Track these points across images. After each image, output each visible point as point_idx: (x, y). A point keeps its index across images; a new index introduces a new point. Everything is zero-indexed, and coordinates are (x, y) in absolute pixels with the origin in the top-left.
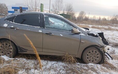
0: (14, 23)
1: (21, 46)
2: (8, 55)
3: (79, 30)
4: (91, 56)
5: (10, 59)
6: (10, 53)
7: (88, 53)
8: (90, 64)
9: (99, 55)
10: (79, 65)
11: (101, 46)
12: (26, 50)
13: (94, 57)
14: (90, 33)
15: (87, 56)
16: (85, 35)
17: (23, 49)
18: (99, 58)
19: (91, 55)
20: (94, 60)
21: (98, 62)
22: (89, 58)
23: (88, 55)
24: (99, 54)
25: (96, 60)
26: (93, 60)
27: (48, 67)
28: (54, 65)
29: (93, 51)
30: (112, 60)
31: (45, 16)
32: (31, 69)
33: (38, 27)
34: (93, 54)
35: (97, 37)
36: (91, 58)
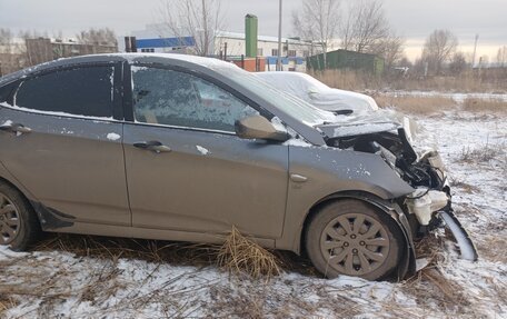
0: (16, 107)
1: (47, 204)
2: (6, 239)
3: (285, 125)
4: (346, 245)
5: (13, 254)
6: (9, 230)
7: (329, 230)
8: (344, 280)
9: (383, 240)
10: (289, 283)
11: (388, 193)
12: (70, 220)
13: (362, 249)
14: (335, 136)
15: (327, 245)
16: (310, 145)
17: (57, 216)
18: (386, 250)
19: (347, 239)
20: (365, 263)
21: (381, 273)
22: (337, 251)
23: (329, 238)
24: (384, 232)
25: (371, 261)
26: (356, 262)
27: (145, 291)
28: (178, 283)
29: (351, 220)
30: (476, 260)
31: (134, 69)
32: (64, 301)
33: (106, 119)
34: (356, 232)
35: (373, 150)
36: (348, 250)
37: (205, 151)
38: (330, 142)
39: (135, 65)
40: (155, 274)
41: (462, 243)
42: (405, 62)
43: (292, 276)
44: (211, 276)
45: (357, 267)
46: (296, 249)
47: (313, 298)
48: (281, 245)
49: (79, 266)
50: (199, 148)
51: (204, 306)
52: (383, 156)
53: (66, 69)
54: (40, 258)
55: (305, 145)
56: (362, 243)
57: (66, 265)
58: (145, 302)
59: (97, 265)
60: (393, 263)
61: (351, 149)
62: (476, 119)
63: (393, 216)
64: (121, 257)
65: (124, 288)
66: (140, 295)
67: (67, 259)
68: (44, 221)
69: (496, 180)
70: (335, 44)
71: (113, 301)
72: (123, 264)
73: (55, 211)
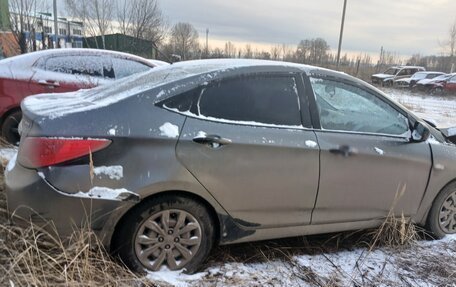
0: (201, 116)
1: (235, 215)
2: (178, 263)
6: (185, 251)
12: (253, 228)
15: (442, 214)
16: (438, 143)
17: (241, 227)
22: (446, 218)
23: (443, 209)
26: (454, 224)
31: (312, 80)
37: (381, 152)
39: (313, 76)
68: (225, 234)
73: (240, 222)
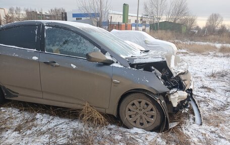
1: (7, 87)
3: (112, 56)
4: (137, 114)
7: (129, 106)
8: (135, 130)
9: (154, 113)
10: (110, 129)
11: (156, 91)
12: (17, 95)
13: (144, 116)
14: (134, 63)
15: (129, 113)
16: (122, 67)
17: (11, 92)
18: (155, 117)
19: (138, 111)
20: (145, 123)
21: (152, 128)
22: (132, 116)
23: (130, 110)
24: (154, 109)
25: (148, 122)
26: (141, 122)
27: (44, 129)
28: (60, 126)
29: (140, 102)
30: (201, 125)
31: (46, 28)
32: (7, 131)
33: (33, 50)
34: (141, 108)
35: (151, 70)
36: (138, 116)
37: (74, 67)
38: (132, 66)
39: (47, 26)
40: (51, 121)
41: (197, 116)
42: (198, 28)
43: (113, 126)
44: (75, 124)
45: (142, 124)
46: (115, 114)
47: (118, 137)
48: (108, 112)
49: (19, 115)
50: (72, 65)
51: (68, 138)
52: (155, 73)
53: (17, 27)
54: (3, 111)
55: (120, 66)
56: (144, 113)
57: (13, 115)
58: (43, 133)
59: (27, 115)
60: (158, 123)
61: (142, 69)
62: (224, 56)
63: (159, 102)
64: (38, 112)
65: (36, 127)
66: (42, 130)
67: (15, 112)
68: (5, 94)
69: (225, 86)
70: (164, 19)
71: (29, 132)
72: (38, 116)
73: (10, 90)
